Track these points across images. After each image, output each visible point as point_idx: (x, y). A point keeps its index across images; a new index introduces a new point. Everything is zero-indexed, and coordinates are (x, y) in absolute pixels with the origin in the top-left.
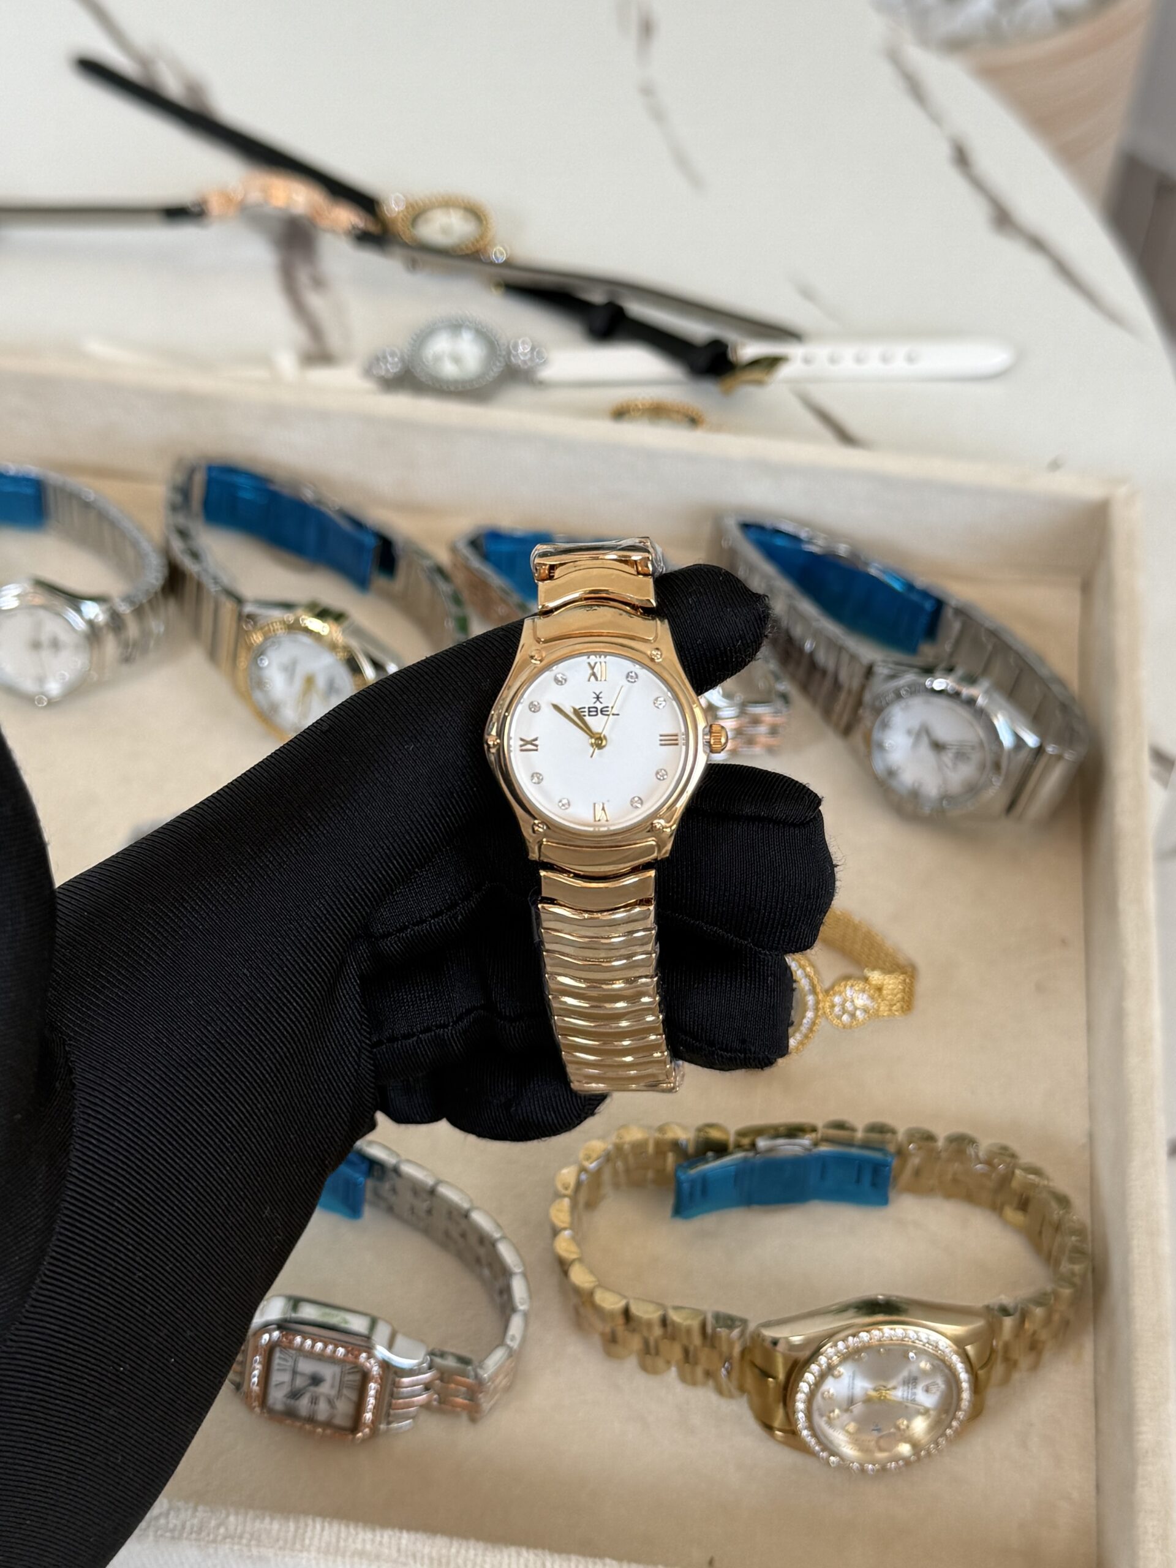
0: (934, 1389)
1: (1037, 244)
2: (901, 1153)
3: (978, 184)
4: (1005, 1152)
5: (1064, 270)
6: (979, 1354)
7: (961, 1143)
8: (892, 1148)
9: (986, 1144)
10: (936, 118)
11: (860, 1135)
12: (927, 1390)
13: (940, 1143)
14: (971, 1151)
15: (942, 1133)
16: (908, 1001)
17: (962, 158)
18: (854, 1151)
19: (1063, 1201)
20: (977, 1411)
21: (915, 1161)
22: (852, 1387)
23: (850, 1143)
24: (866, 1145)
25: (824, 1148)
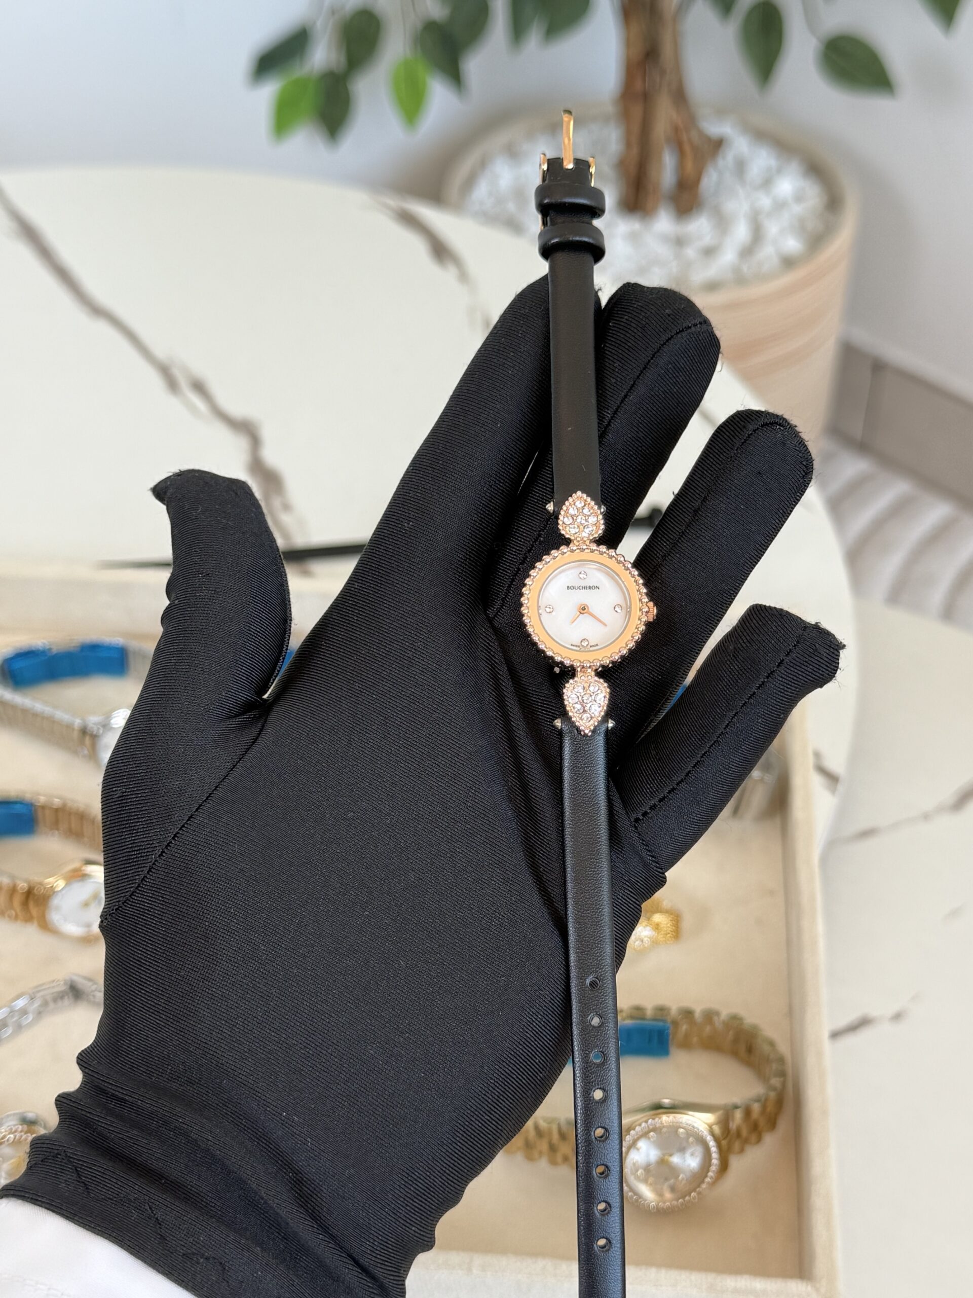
0: (697, 1154)
2: (675, 1023)
4: (735, 1018)
6: (723, 1133)
7: (710, 1015)
8: (669, 1020)
9: (725, 1013)
11: (649, 1013)
12: (692, 1155)
13: (698, 1015)
14: (715, 1018)
15: (698, 1010)
16: (677, 933)
18: (646, 1022)
19: (772, 1044)
20: (724, 1166)
21: (684, 1027)
22: (648, 1155)
23: (643, 1019)
24: (654, 1020)
25: (629, 1023)
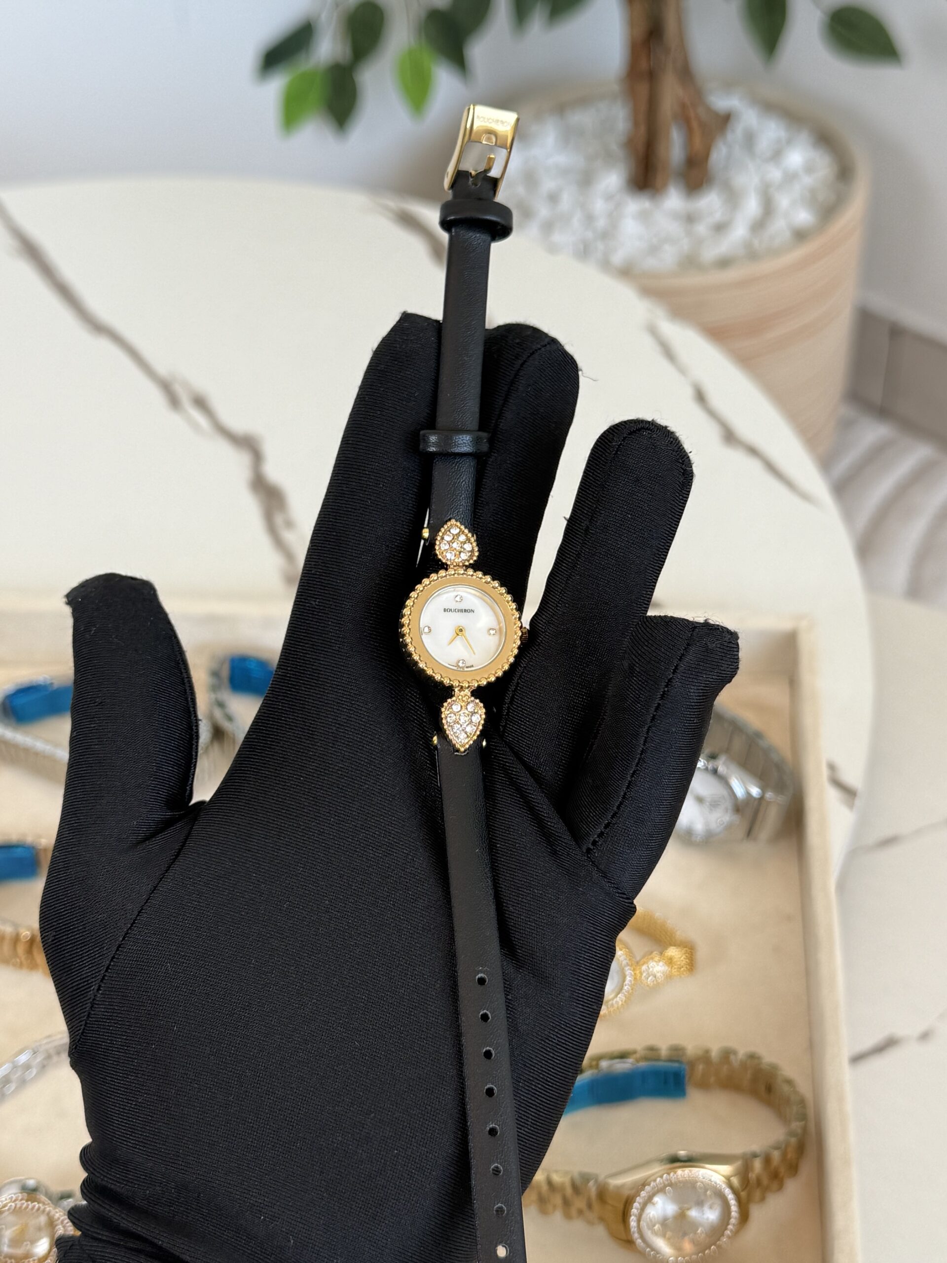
0: (715, 1207)
1: (753, 451)
2: (692, 1064)
3: (712, 414)
5: (771, 468)
6: (741, 1184)
7: (727, 1054)
8: (685, 1061)
9: (742, 1052)
10: (682, 370)
11: (664, 1053)
12: (711, 1207)
13: (714, 1055)
15: (715, 1050)
16: (692, 965)
17: (700, 397)
18: (660, 1064)
19: (792, 1084)
21: (700, 1067)
22: (665, 1210)
23: (658, 1059)
24: (670, 1060)
25: (643, 1065)
